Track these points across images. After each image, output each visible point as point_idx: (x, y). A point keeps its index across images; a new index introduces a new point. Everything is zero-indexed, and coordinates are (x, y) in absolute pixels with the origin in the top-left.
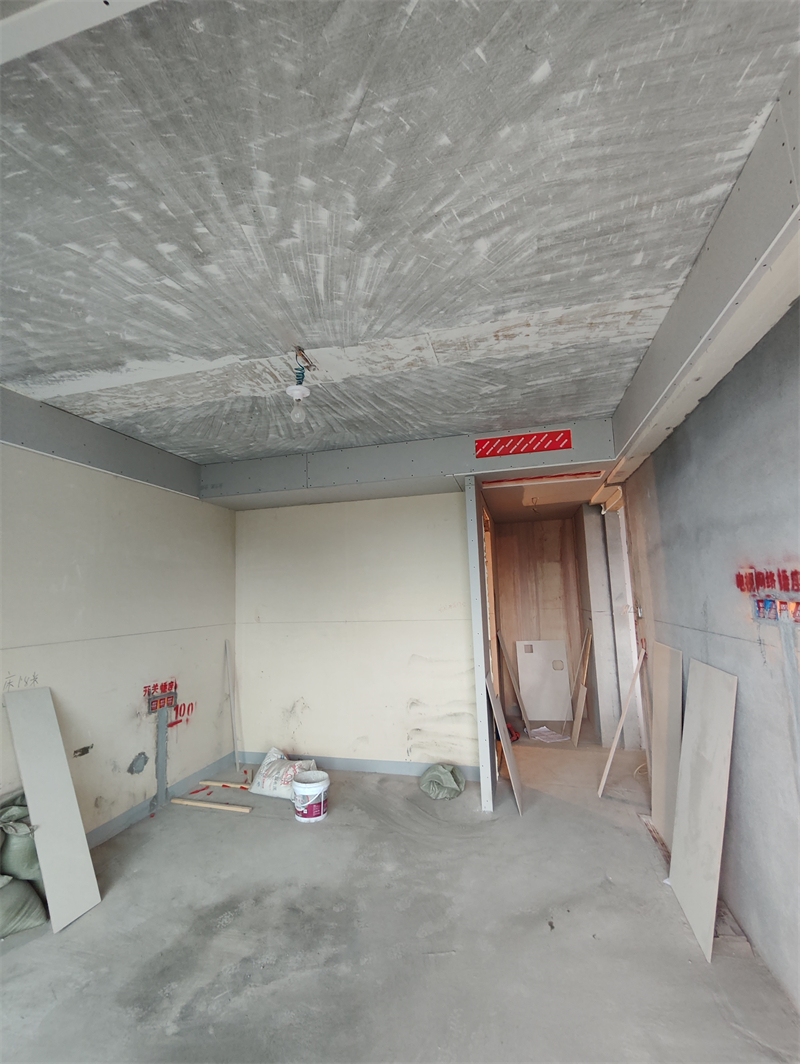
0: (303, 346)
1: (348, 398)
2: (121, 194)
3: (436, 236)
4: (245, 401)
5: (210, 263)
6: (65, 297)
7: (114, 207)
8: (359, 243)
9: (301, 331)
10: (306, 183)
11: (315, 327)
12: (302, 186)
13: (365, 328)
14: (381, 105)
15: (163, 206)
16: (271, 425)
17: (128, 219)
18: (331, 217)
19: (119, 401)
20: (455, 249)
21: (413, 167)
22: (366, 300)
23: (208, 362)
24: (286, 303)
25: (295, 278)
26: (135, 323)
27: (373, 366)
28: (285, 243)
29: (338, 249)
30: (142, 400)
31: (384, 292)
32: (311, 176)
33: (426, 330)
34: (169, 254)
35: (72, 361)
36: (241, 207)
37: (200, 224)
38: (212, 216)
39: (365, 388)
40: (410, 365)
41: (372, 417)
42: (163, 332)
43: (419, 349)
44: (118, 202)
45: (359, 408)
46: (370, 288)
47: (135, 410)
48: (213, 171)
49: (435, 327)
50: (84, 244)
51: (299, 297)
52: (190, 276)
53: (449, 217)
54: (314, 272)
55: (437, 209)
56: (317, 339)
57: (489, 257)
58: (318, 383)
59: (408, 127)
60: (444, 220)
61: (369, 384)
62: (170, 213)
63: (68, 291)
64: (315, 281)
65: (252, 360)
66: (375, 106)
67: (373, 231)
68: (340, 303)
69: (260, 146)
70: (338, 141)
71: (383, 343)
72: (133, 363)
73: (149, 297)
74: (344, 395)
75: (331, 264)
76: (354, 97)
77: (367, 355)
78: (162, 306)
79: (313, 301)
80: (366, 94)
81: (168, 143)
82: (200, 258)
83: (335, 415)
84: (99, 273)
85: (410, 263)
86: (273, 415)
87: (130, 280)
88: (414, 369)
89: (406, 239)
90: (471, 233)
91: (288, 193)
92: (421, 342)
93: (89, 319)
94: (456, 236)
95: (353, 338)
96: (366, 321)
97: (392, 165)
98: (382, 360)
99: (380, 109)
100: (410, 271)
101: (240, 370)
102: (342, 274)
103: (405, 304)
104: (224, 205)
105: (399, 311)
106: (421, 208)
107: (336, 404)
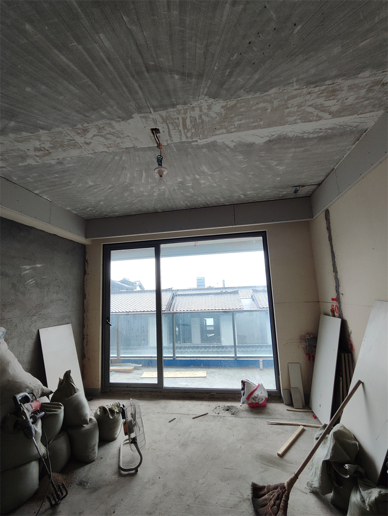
13: (124, 158)
31: (119, 172)
33: (90, 155)
40: (86, 131)
46: (125, 173)
49: (87, 157)
52: (189, 178)
57: (86, 181)
64: (146, 176)
65: (190, 140)
71: (111, 149)
73: (210, 173)
75: (140, 180)
77: (119, 140)
78: (209, 170)
79: (148, 170)
87: (210, 178)
90: (97, 186)
92: (89, 148)
95: (129, 152)
96: (124, 161)
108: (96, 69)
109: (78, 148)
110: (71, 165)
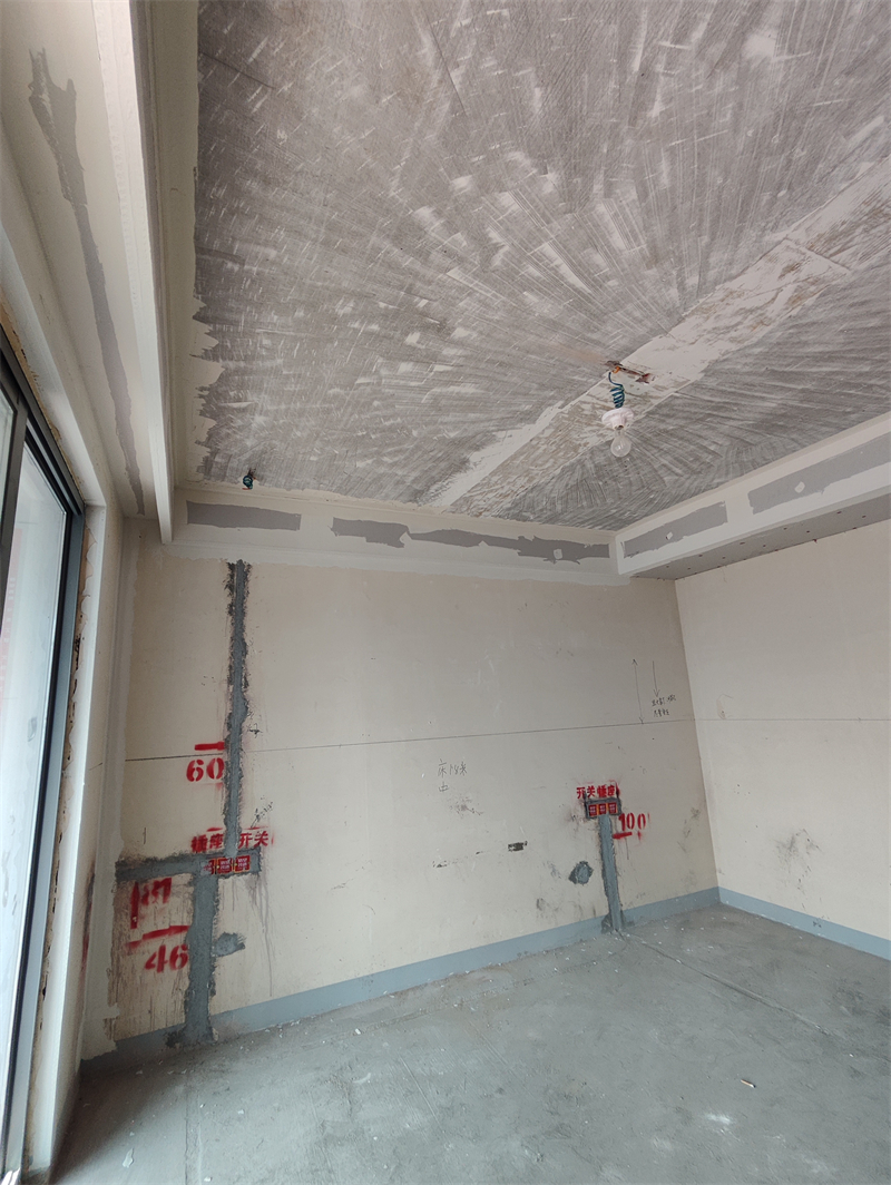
0: (615, 358)
1: (733, 393)
2: (352, 317)
3: (668, 100)
4: (602, 451)
5: (454, 328)
6: (388, 423)
7: (356, 331)
8: (573, 197)
9: (597, 343)
10: (463, 183)
11: (609, 328)
12: (461, 189)
13: (674, 292)
14: (457, 24)
15: (382, 305)
16: (656, 467)
17: (372, 333)
18: (516, 195)
19: (490, 495)
20: (719, 87)
21: (554, 48)
22: (644, 258)
23: (532, 425)
24: (554, 322)
25: (540, 290)
26: (446, 419)
27: (733, 334)
28: (497, 261)
29: (555, 224)
30: (506, 488)
31: (660, 230)
32: (461, 174)
33: (779, 236)
34: (418, 342)
35: (434, 474)
36: (432, 257)
37: (417, 299)
38: (418, 284)
39: (747, 369)
40: (796, 299)
41: (796, 403)
42: (472, 416)
43: (791, 268)
44: (356, 325)
45: (762, 398)
46: (636, 239)
47: (509, 499)
48: (387, 245)
49: (789, 223)
50: (364, 375)
51: (561, 307)
52: (449, 351)
53: (663, 58)
54: (552, 269)
55: (636, 65)
56: (624, 342)
57: (791, 51)
58: (671, 392)
59: (505, 12)
60: (660, 68)
61: (749, 360)
62: (391, 307)
63: (386, 418)
64: (562, 278)
65: (573, 403)
66: (453, 34)
67: (577, 169)
68: (613, 283)
69: (398, 188)
70: (453, 110)
71: (719, 294)
72: (474, 457)
73: (437, 390)
74: (723, 392)
75: (563, 248)
76: (427, 49)
77: (710, 324)
78: (452, 393)
79: (580, 301)
80: (434, 34)
81: (344, 251)
82: (442, 329)
83: (731, 423)
84: (391, 391)
85: (664, 166)
86: (648, 453)
87: (413, 384)
88: (809, 302)
89: (629, 141)
90: (723, 45)
91: (456, 209)
92: (785, 257)
93: (415, 433)
94: (701, 71)
95: (669, 314)
96: (669, 283)
97: (528, 72)
98: (739, 319)
99: (460, 31)
100: (673, 175)
101: (568, 419)
102: (585, 248)
103: (707, 224)
104: (418, 266)
105: (706, 239)
106: (612, 85)
107: (718, 407)
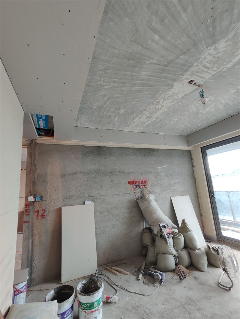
13: (184, 102)
40: (158, 102)
108: (147, 82)
109: (160, 110)
110: (162, 117)
